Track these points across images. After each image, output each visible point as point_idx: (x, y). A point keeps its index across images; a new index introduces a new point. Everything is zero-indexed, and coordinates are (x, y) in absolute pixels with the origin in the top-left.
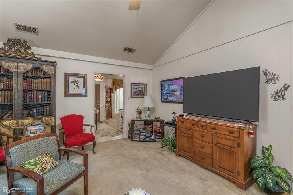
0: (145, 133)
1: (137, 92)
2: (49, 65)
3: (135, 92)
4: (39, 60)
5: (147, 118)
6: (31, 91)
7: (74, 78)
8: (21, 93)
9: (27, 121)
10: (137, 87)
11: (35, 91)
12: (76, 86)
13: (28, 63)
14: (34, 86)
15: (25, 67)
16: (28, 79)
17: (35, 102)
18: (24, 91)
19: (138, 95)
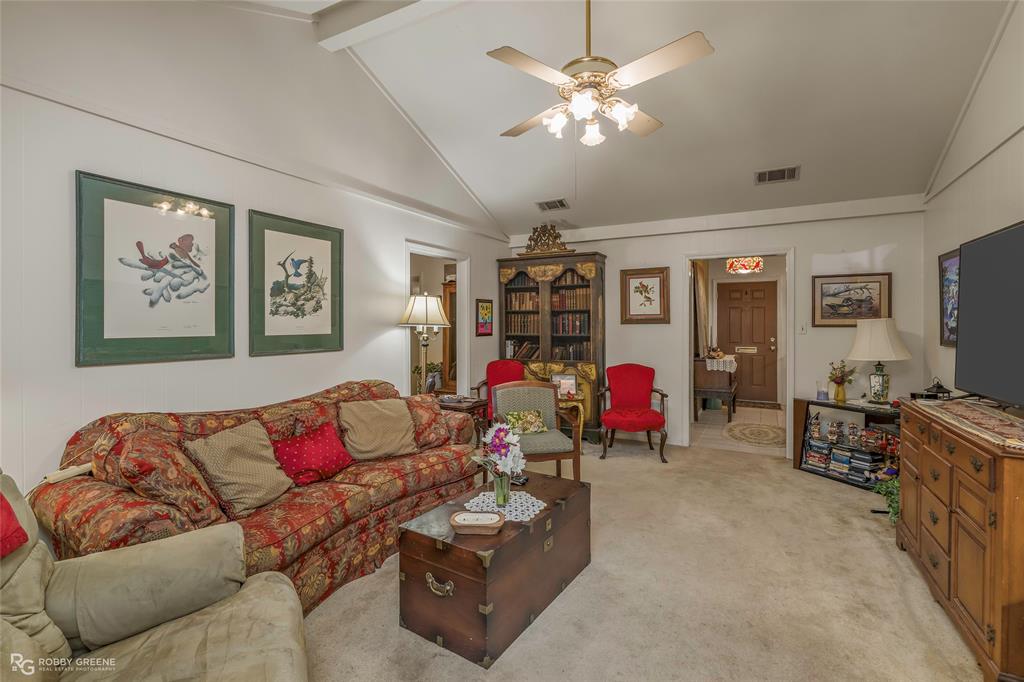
0: (849, 454)
1: (840, 306)
2: (585, 262)
3: (832, 306)
4: (573, 255)
5: (870, 402)
6: (564, 312)
7: (640, 280)
8: (548, 318)
9: (556, 367)
10: (842, 287)
11: (569, 312)
12: (646, 297)
13: (557, 264)
14: (569, 304)
15: (554, 270)
16: (561, 292)
17: (571, 334)
18: (554, 314)
19: (845, 316)
